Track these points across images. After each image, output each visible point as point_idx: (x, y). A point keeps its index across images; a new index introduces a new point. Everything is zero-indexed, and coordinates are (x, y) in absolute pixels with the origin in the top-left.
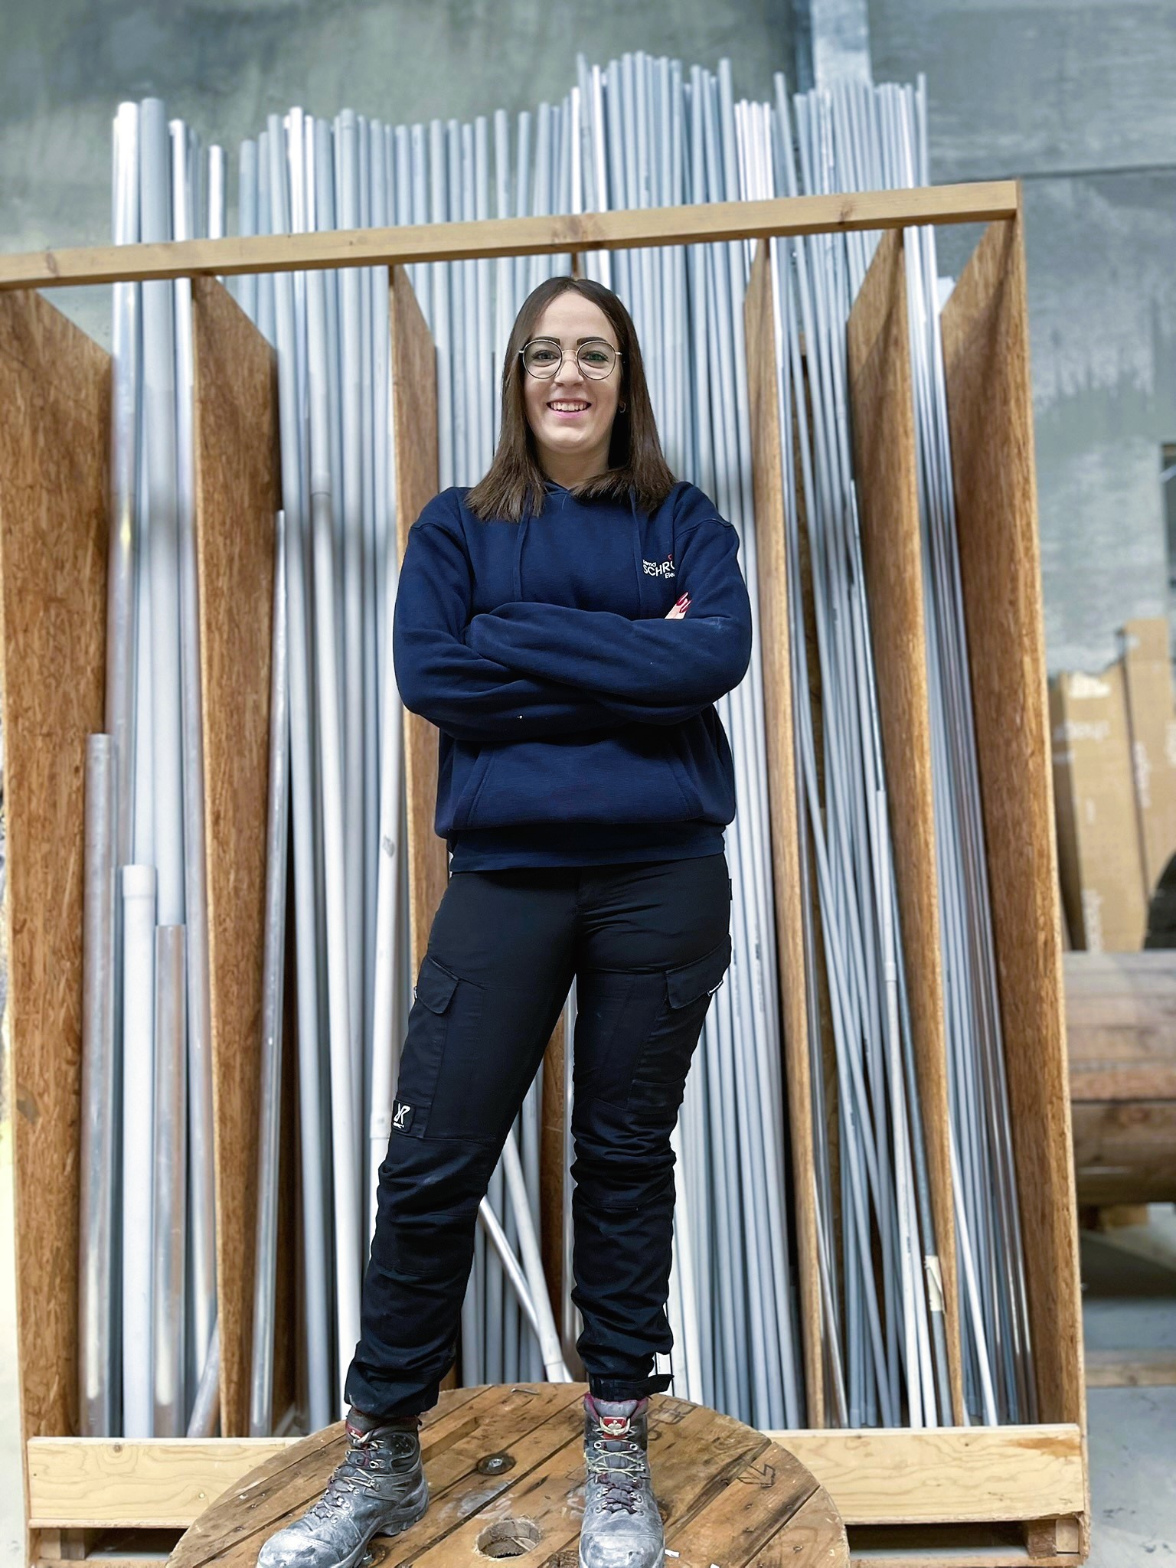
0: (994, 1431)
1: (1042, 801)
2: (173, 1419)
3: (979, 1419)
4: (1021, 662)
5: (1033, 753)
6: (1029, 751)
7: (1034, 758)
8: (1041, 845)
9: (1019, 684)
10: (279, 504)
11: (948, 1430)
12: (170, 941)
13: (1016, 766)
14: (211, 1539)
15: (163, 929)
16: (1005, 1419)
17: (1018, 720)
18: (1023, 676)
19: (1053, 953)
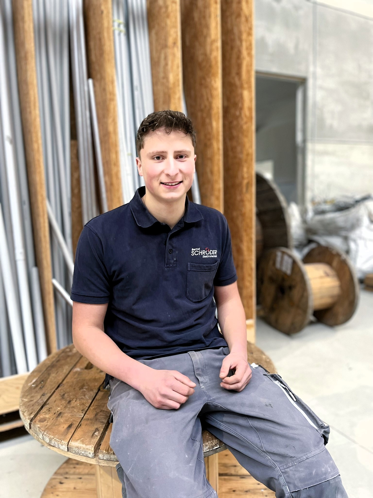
5: (246, 123)
9: (239, 101)
14: (35, 401)
19: (251, 185)
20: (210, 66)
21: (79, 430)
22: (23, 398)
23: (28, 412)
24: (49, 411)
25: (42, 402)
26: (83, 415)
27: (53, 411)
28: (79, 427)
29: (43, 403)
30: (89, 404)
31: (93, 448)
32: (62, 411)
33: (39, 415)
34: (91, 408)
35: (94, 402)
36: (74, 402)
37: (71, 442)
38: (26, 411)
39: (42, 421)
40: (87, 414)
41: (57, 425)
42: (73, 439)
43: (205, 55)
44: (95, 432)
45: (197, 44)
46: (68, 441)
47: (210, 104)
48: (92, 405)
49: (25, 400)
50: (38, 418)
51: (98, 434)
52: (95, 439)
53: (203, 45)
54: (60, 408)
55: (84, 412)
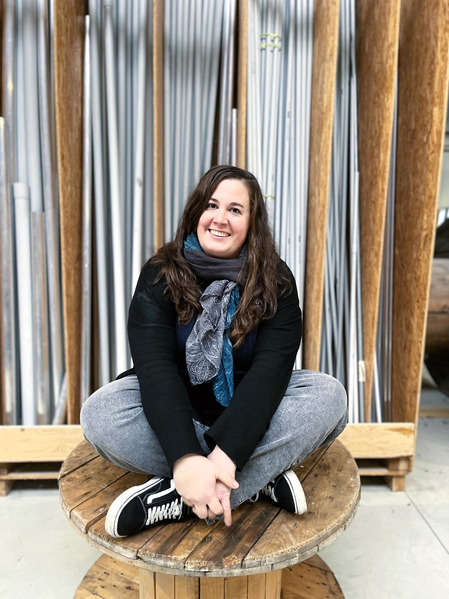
0: (380, 425)
1: (435, 174)
2: (45, 419)
3: (375, 420)
4: (432, 112)
5: (433, 152)
6: (430, 151)
7: (433, 155)
8: (431, 193)
9: (428, 122)
10: (87, 12)
11: (363, 424)
12: (38, 219)
13: (420, 161)
14: (80, 458)
15: (34, 214)
16: (384, 420)
17: (425, 139)
18: (432, 117)
19: (430, 239)
20: (385, 78)
21: (91, 500)
22: (73, 452)
23: (66, 467)
24: (83, 472)
25: (85, 461)
26: (106, 485)
27: (85, 474)
28: (93, 497)
29: (85, 463)
30: (120, 477)
31: (87, 523)
32: (93, 476)
33: (72, 473)
34: (119, 481)
35: (125, 476)
36: (110, 469)
37: (75, 510)
38: (65, 466)
39: (69, 480)
40: (110, 487)
41: (77, 489)
42: (78, 508)
43: (382, 63)
44: (101, 508)
45: (375, 50)
46: (72, 509)
47: (381, 128)
48: (122, 478)
49: (74, 454)
50: (69, 476)
51: (102, 511)
52: (95, 515)
53: (380, 51)
54: (93, 472)
55: (110, 483)
